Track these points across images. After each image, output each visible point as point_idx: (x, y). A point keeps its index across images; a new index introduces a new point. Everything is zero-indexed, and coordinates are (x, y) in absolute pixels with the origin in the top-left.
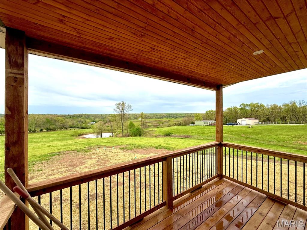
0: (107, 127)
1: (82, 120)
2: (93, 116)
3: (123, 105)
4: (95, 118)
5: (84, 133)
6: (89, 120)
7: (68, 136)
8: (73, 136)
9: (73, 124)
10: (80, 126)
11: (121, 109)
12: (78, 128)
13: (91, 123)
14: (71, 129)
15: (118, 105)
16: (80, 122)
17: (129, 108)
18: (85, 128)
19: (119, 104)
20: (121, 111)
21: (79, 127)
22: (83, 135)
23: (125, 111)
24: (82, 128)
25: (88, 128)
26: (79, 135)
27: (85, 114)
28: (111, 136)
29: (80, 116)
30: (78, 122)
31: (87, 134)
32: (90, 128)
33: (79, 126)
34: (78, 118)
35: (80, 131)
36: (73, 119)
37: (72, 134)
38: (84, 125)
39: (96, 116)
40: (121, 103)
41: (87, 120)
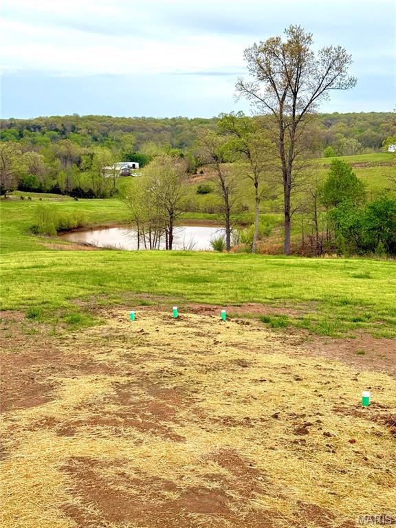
0: (203, 191)
1: (77, 150)
2: (131, 130)
3: (296, 50)
4: (141, 140)
5: (86, 220)
6: (107, 152)
7: (11, 233)
8: (35, 230)
9: (34, 170)
10: (67, 181)
11: (279, 79)
12: (56, 190)
13: (121, 166)
14: (26, 195)
15: (262, 56)
16: (67, 158)
17: (333, 73)
18: (90, 195)
19: (270, 48)
20: (281, 92)
21: (63, 186)
22: (80, 228)
23: (304, 94)
24: (78, 193)
25: (103, 196)
26: (64, 230)
27: (91, 118)
28: (218, 247)
29: (63, 128)
30: (58, 162)
31: (100, 228)
32: (114, 194)
33: (61, 181)
34: (54, 138)
35: (68, 208)
36: (34, 143)
37: (30, 220)
38: (84, 180)
39: (144, 129)
40: (285, 40)
41: (101, 152)
